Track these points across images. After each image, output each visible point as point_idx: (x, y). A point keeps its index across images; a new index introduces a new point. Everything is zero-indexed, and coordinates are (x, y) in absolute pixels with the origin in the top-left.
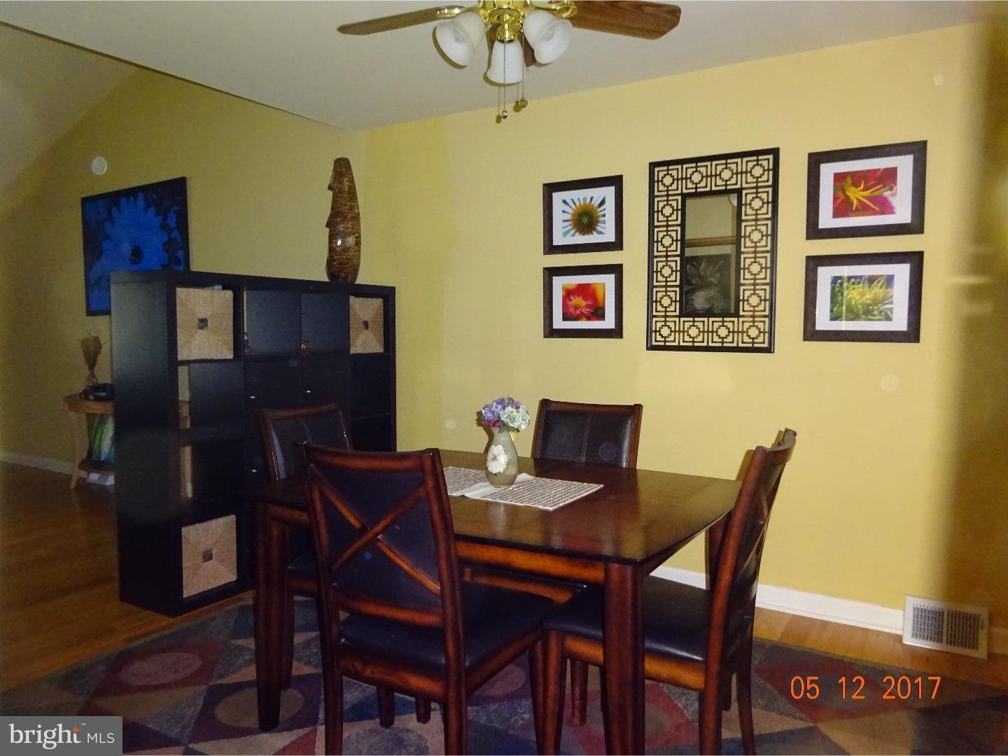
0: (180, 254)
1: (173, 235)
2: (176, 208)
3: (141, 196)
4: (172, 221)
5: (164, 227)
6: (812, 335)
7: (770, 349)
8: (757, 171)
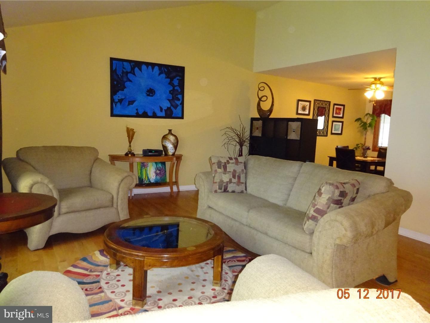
0: (180, 97)
1: (176, 88)
2: (178, 78)
3: (156, 68)
4: (176, 82)
5: (171, 83)
6: (332, 134)
7: (327, 136)
8: (328, 105)
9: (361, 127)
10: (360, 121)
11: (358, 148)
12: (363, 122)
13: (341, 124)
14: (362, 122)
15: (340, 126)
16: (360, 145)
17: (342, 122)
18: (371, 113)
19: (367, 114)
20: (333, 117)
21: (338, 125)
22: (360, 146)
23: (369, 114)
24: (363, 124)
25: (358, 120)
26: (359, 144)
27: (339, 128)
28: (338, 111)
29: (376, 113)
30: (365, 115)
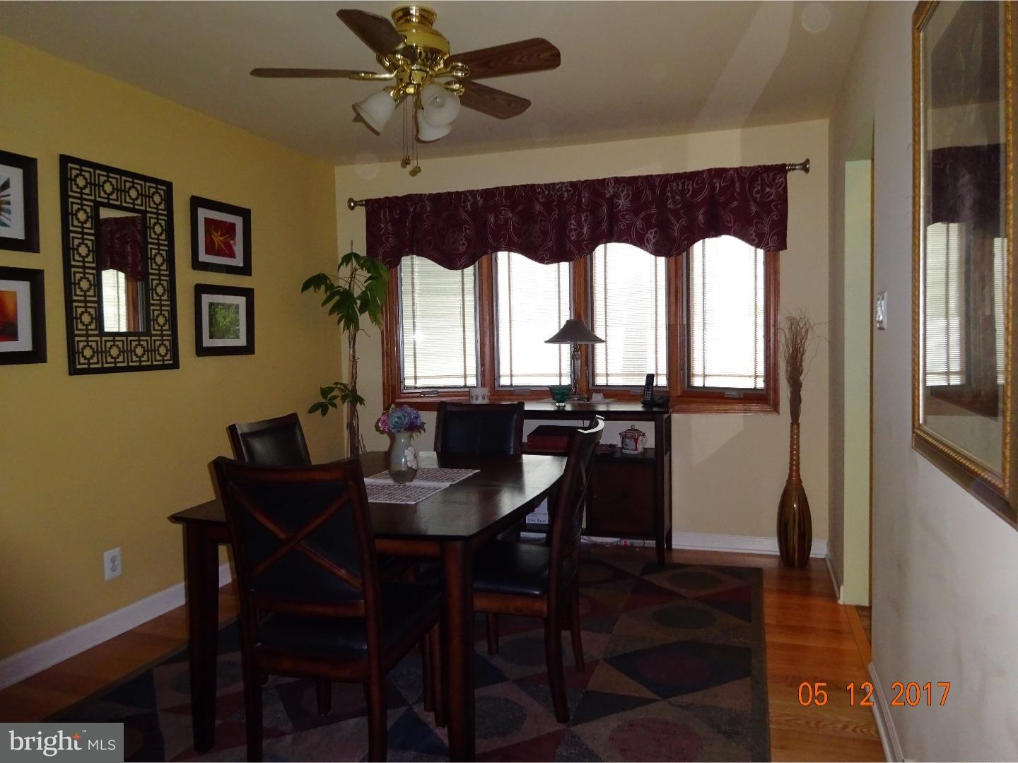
6: (202, 351)
7: (175, 365)
8: (157, 199)
9: (331, 312)
10: (323, 287)
11: (330, 408)
12: (338, 293)
13: (241, 301)
14: (332, 290)
15: (237, 312)
16: (336, 392)
17: (248, 293)
18: (362, 250)
19: (347, 259)
20: (197, 265)
21: (228, 307)
22: (335, 397)
23: (356, 256)
24: (337, 298)
25: (317, 281)
26: (331, 390)
27: (236, 322)
28: (218, 239)
29: (381, 251)
30: (342, 264)
